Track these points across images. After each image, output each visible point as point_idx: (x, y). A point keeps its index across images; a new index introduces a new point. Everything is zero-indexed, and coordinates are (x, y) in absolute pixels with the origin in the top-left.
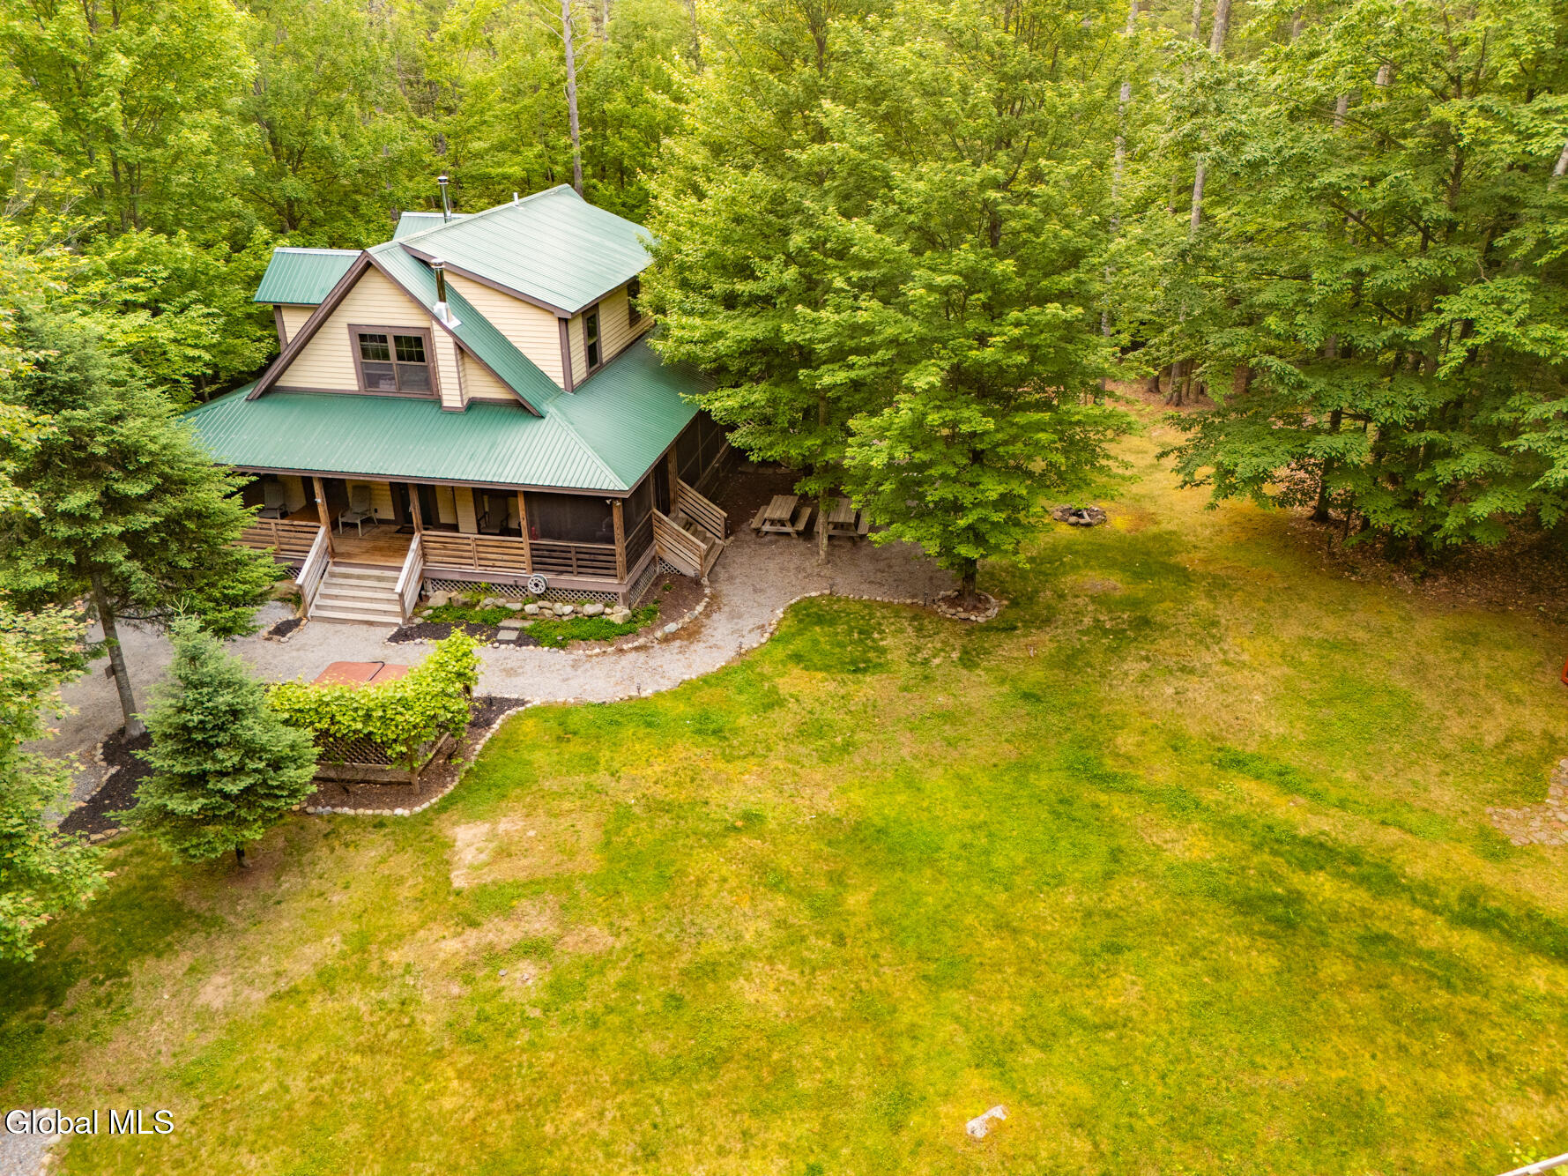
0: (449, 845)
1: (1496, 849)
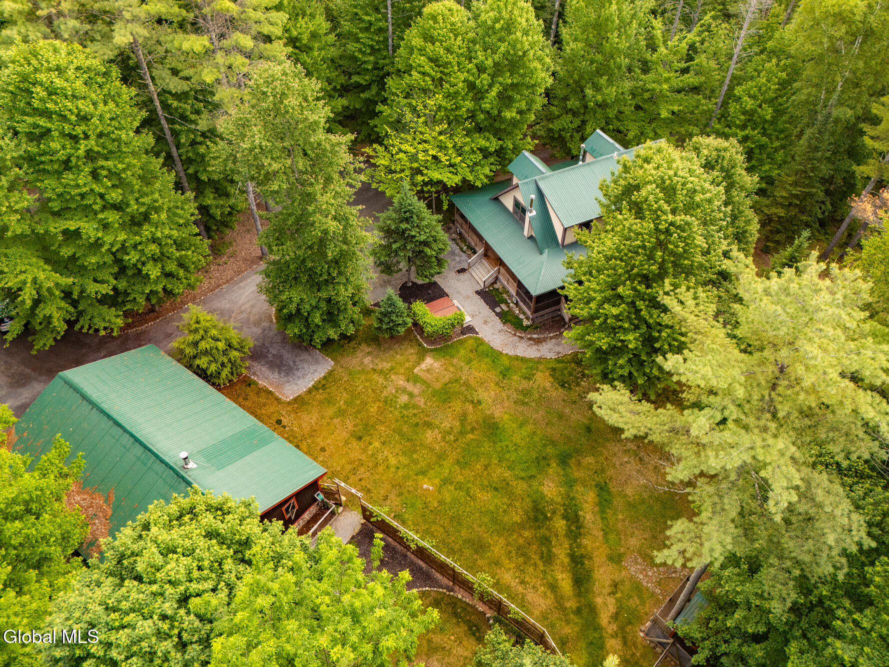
0: (423, 360)
1: (616, 559)
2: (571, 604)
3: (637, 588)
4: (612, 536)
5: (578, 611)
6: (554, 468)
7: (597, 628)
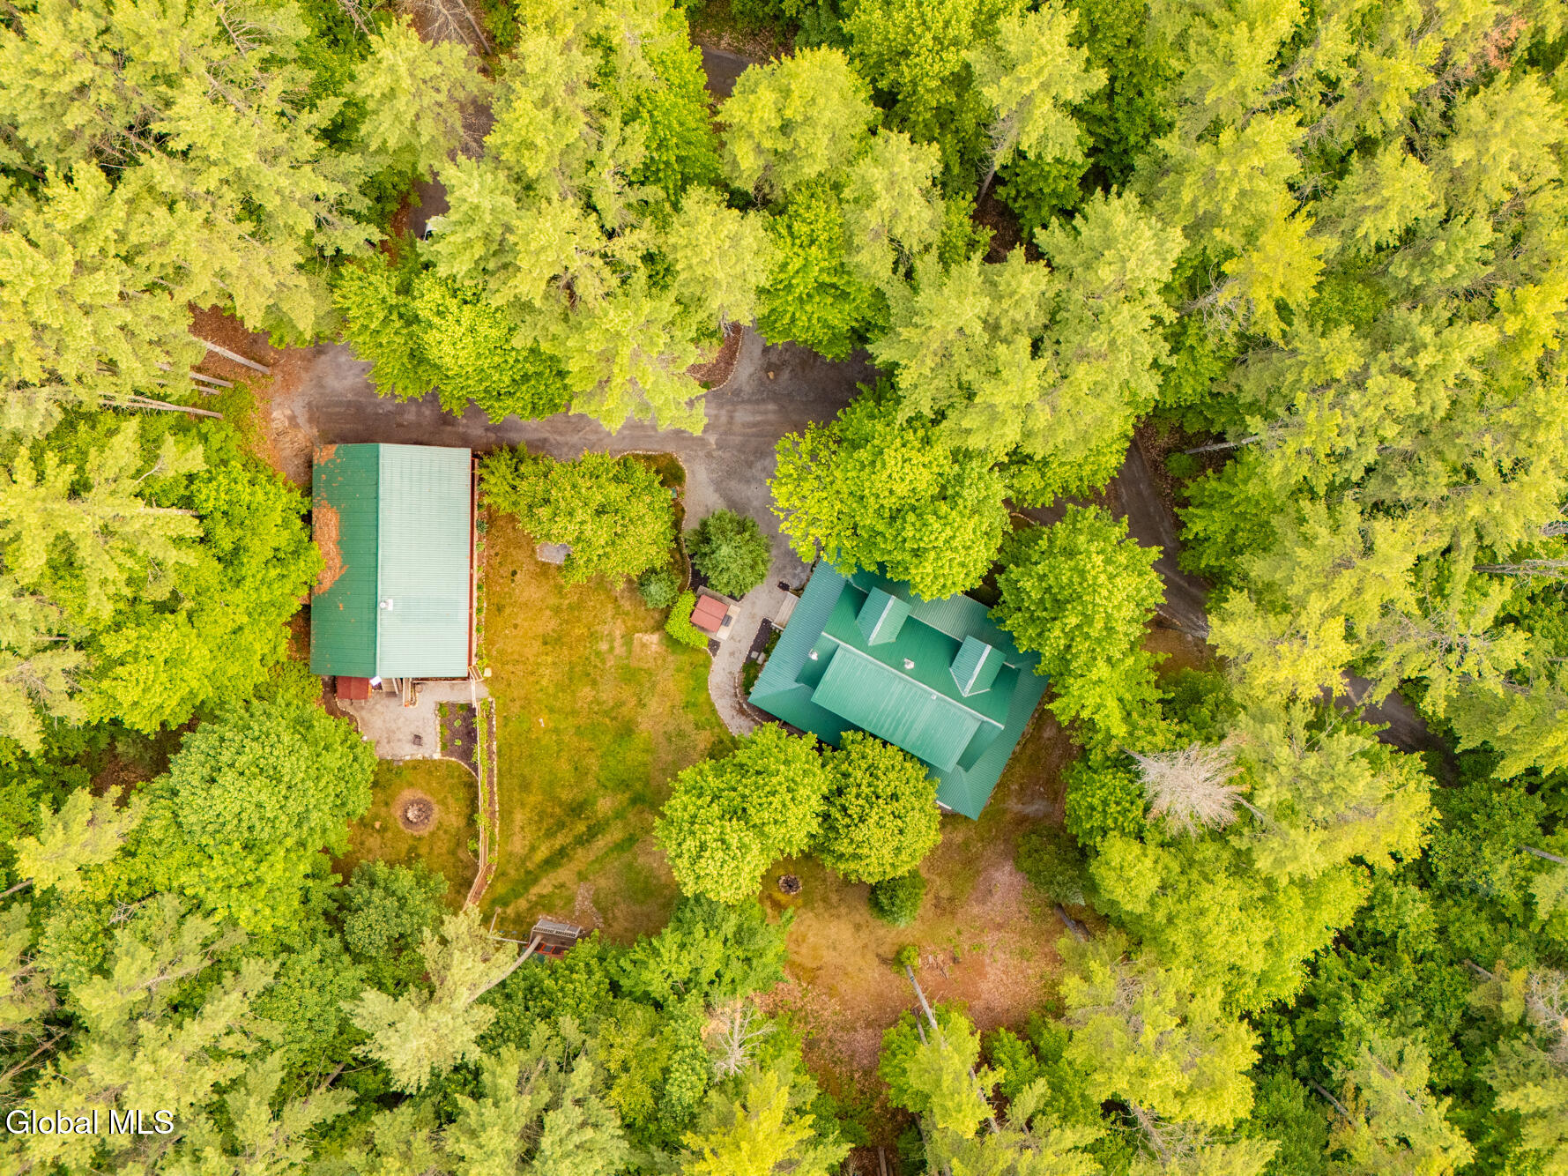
0: (652, 633)
1: (582, 877)
2: (530, 866)
3: (570, 900)
4: (597, 866)
5: (528, 873)
6: (624, 798)
7: (526, 889)
